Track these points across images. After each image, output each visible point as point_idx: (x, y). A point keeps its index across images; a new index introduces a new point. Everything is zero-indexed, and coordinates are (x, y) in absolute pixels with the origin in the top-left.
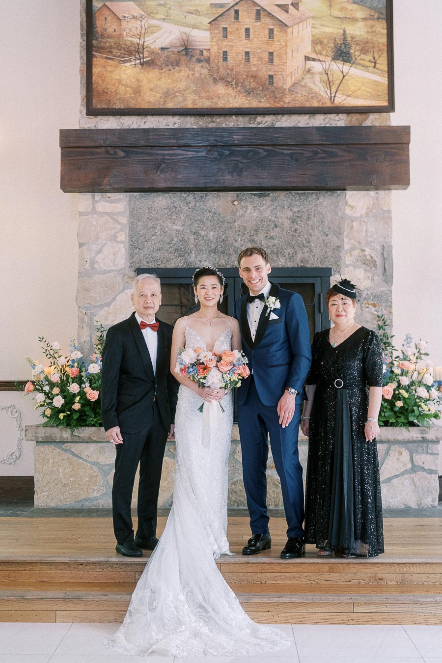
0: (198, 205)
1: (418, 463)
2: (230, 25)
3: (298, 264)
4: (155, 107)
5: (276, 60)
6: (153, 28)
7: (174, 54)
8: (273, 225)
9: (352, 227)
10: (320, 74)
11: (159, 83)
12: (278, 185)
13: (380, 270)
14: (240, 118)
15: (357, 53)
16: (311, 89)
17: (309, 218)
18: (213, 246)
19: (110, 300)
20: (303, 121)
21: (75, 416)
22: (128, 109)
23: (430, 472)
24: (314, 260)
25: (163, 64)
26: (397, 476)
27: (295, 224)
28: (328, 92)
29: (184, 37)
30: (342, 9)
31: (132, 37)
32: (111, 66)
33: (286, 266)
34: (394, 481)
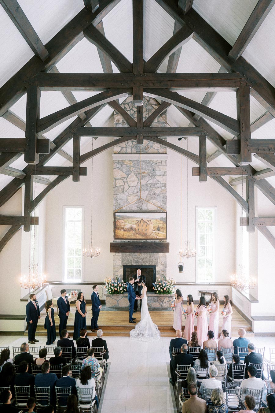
0: (134, 255)
2: (139, 224)
3: (150, 265)
4: (126, 238)
5: (147, 230)
6: (126, 224)
7: (130, 229)
8: (146, 258)
9: (160, 258)
10: (155, 233)
11: (127, 234)
13: (164, 266)
14: (141, 240)
15: (161, 229)
16: (153, 235)
17: (152, 257)
19: (118, 271)
20: (151, 240)
21: (113, 293)
22: (122, 238)
24: (153, 264)
25: (128, 231)
28: (156, 236)
29: (131, 226)
30: (158, 221)
31: (122, 226)
32: (119, 231)
34: (166, 303)
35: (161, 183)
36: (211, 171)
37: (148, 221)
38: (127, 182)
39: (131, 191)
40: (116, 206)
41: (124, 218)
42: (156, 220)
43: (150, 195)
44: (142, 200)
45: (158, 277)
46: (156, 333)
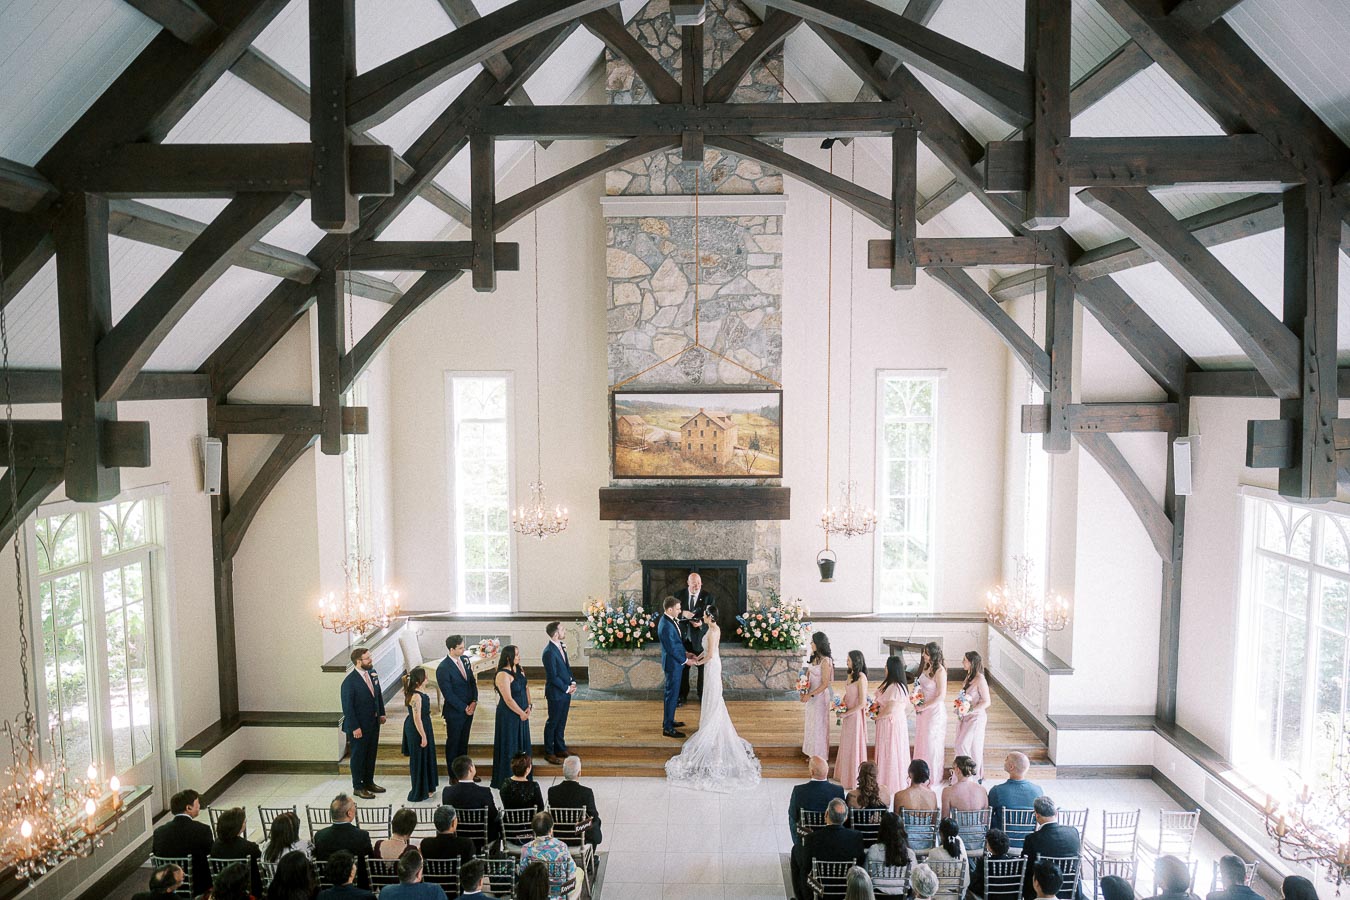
0: (674, 527)
1: (791, 666)
2: (692, 429)
3: (729, 558)
4: (651, 474)
5: (717, 449)
6: (649, 431)
7: (661, 445)
8: (716, 537)
9: (759, 538)
10: (742, 456)
11: (653, 462)
13: (774, 561)
15: (763, 446)
16: (737, 465)
17: (735, 533)
19: (626, 577)
20: (732, 481)
21: (610, 645)
22: (636, 475)
24: (738, 556)
25: (655, 451)
26: (780, 673)
27: (728, 536)
28: (746, 466)
29: (667, 436)
30: (755, 420)
31: (638, 435)
32: (626, 452)
33: (723, 559)
34: (779, 676)
35: (762, 294)
36: (929, 250)
37: (722, 419)
38: (652, 292)
39: (663, 321)
40: (616, 370)
41: (642, 409)
42: (748, 415)
43: (728, 334)
44: (702, 350)
45: (755, 597)
46: (747, 766)
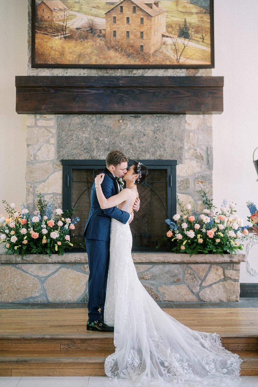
0: (98, 122)
1: (227, 275)
2: (117, 15)
3: (157, 158)
4: (73, 63)
5: (145, 37)
6: (72, 16)
7: (84, 32)
8: (143, 134)
9: (189, 136)
10: (171, 45)
11: (75, 49)
12: (146, 110)
13: (205, 161)
14: (124, 71)
15: (193, 33)
16: (165, 54)
17: (164, 130)
18: (107, 147)
19: (45, 179)
20: (160, 73)
22: (57, 64)
23: (234, 280)
24: (167, 155)
25: (78, 37)
26: (215, 283)
27: (156, 134)
28: (176, 56)
29: (90, 22)
30: (184, 7)
31: (59, 22)
32: (46, 39)
33: (150, 159)
34: (214, 286)
45: (185, 200)
